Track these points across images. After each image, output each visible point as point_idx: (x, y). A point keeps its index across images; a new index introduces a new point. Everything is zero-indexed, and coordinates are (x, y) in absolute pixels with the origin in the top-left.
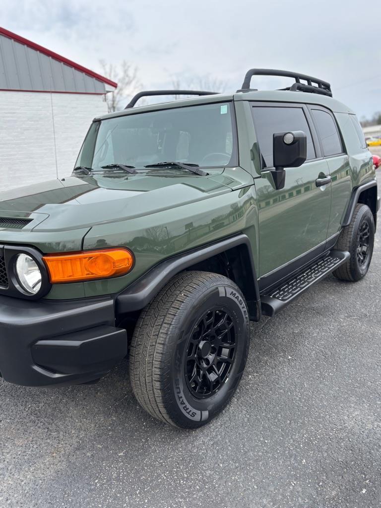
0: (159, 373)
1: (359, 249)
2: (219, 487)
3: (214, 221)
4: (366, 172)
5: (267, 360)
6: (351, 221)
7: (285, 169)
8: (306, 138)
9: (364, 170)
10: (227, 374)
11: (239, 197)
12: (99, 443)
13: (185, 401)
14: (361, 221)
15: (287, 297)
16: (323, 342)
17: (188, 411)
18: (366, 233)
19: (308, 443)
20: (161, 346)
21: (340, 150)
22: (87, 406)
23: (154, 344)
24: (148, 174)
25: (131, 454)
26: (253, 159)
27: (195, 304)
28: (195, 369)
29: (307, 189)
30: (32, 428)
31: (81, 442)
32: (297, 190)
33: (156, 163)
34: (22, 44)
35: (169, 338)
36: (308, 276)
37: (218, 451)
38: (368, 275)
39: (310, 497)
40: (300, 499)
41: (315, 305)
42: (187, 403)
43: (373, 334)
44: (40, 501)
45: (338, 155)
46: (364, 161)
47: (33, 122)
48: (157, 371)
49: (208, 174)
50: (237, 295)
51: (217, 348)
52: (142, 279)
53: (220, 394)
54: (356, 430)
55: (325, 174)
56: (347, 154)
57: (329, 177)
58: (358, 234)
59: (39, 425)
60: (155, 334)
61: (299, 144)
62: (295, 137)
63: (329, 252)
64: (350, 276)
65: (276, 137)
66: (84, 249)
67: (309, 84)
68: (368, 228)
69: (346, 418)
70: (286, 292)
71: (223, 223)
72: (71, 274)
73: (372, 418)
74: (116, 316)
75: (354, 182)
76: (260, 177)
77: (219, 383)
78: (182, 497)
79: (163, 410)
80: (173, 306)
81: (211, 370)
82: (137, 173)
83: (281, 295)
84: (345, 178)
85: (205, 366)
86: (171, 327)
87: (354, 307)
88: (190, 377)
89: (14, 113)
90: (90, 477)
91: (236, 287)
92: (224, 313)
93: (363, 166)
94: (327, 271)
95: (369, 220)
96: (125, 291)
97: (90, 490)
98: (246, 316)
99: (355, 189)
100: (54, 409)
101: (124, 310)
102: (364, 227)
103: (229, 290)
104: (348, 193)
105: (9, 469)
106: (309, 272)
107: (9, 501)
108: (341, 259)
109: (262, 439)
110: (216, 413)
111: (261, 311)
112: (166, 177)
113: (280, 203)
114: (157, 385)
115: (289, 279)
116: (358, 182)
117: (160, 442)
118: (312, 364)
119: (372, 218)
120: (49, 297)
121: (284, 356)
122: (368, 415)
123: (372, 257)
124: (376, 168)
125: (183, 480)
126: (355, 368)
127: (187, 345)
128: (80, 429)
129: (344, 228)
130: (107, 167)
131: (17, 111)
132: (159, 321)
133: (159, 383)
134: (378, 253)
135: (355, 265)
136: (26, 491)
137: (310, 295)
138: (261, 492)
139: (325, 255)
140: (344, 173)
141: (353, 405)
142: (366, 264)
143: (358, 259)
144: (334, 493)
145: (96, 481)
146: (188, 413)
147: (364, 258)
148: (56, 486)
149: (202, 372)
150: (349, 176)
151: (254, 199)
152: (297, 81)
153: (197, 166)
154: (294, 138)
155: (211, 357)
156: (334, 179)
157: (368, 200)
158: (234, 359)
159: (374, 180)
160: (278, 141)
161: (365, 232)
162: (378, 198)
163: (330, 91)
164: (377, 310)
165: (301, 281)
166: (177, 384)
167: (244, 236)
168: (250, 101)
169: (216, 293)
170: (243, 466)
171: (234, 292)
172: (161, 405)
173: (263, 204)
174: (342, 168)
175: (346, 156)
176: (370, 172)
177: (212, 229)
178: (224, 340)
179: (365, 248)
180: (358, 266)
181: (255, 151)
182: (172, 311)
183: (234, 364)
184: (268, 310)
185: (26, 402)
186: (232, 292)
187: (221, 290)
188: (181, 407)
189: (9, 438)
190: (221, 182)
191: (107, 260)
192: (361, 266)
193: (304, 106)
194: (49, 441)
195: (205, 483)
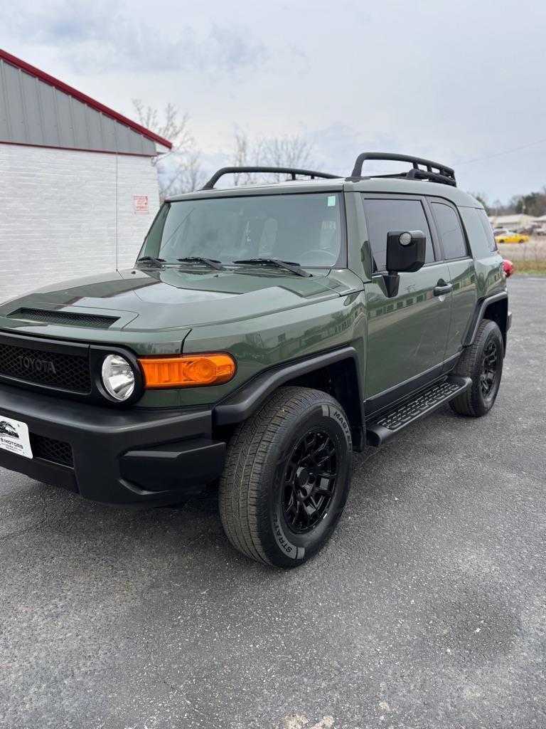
0: (256, 496)
1: (484, 376)
2: (319, 624)
3: (307, 333)
4: (496, 280)
5: (369, 501)
6: (475, 340)
7: (399, 274)
8: (425, 239)
9: (493, 277)
10: (326, 509)
11: (345, 305)
12: (177, 582)
13: (282, 532)
14: (487, 341)
15: (395, 426)
16: (436, 484)
17: (284, 544)
18: (493, 356)
19: (417, 585)
20: (260, 466)
21: (464, 252)
22: (155, 545)
23: (251, 463)
24: (237, 272)
25: (216, 593)
26: (363, 260)
27: (297, 421)
28: (292, 498)
29: (420, 299)
30: (92, 566)
31: (154, 580)
32: (409, 299)
33: (248, 259)
34: (33, 76)
35: (269, 458)
36: (420, 403)
37: (316, 591)
38: (494, 409)
39: (420, 634)
40: (408, 636)
41: (428, 442)
42: (283, 535)
43: (496, 477)
44: (116, 637)
45: (461, 258)
46: (492, 266)
47: (56, 189)
48: (254, 494)
49: (311, 276)
50: (341, 416)
51: (316, 477)
52: (243, 389)
53: (318, 531)
54: (472, 573)
55: (445, 280)
56: (472, 257)
57: (450, 285)
58: (482, 357)
59: (100, 562)
60: (252, 452)
61: (417, 245)
62: (414, 237)
63: (447, 377)
64: (472, 409)
65: (391, 236)
66: (184, 352)
67: (429, 170)
68: (495, 350)
69: (460, 561)
70: (394, 420)
71: (320, 336)
72: (167, 379)
73: (490, 562)
74: (213, 428)
75: (480, 291)
76: (371, 282)
77: (316, 517)
78: (278, 633)
79: (257, 541)
80: (273, 422)
81: (308, 502)
82: (225, 269)
83: (388, 423)
84: (469, 286)
85: (302, 496)
86: (271, 445)
87: (475, 446)
88: (287, 506)
89: (34, 176)
90: (172, 613)
91: (340, 408)
92: (325, 436)
93: (490, 273)
94: (443, 399)
95: (496, 340)
96: (224, 401)
97: (174, 626)
98: (349, 442)
99: (481, 301)
100: (116, 547)
101: (221, 422)
102: (491, 348)
103: (333, 410)
104: (472, 305)
105: (73, 605)
106: (422, 399)
107: (80, 637)
108: (461, 386)
109: (365, 581)
110: (312, 552)
111: (365, 439)
112: (259, 276)
113: (385, 315)
114: (253, 510)
115: (398, 405)
116: (484, 293)
117: (248, 582)
118: (423, 506)
119: (501, 338)
120: (140, 404)
121: (390, 497)
122: (486, 559)
123: (500, 389)
124: (508, 275)
125: (278, 617)
126: (473, 512)
127: (286, 468)
128: (151, 568)
129: (465, 349)
130: (186, 260)
131: (38, 173)
132: (257, 437)
133: (255, 507)
134: (508, 383)
135: (478, 395)
136: (98, 628)
137: (421, 430)
138: (366, 629)
139: (441, 381)
140: (468, 279)
141: (468, 549)
142: (492, 395)
143: (481, 388)
144: (445, 632)
145: (179, 617)
146: (284, 547)
147: (490, 387)
148: (133, 622)
149: (298, 503)
150: (474, 285)
151: (363, 306)
152: (415, 167)
153: (298, 265)
154: (412, 238)
155: (308, 487)
156: (456, 287)
157: (496, 315)
158: (334, 492)
159: (504, 290)
160: (393, 241)
161: (491, 355)
162: (509, 313)
163: (454, 178)
164: (503, 451)
165: (412, 409)
166: (274, 511)
167: (352, 348)
168: (362, 192)
169: (318, 411)
170: (345, 605)
171: (339, 413)
172: (255, 534)
173: (373, 313)
174: (467, 272)
175: (471, 260)
176: (500, 280)
177: (303, 343)
178: (324, 468)
179: (490, 376)
180: (482, 397)
181: (365, 251)
182: (272, 428)
183: (334, 498)
184: (374, 439)
185: (80, 539)
186: (336, 413)
187: (325, 409)
188: (277, 538)
189: (67, 575)
190: (325, 285)
191: (208, 365)
192: (485, 397)
193: (423, 198)
194: (115, 579)
195: (303, 620)
